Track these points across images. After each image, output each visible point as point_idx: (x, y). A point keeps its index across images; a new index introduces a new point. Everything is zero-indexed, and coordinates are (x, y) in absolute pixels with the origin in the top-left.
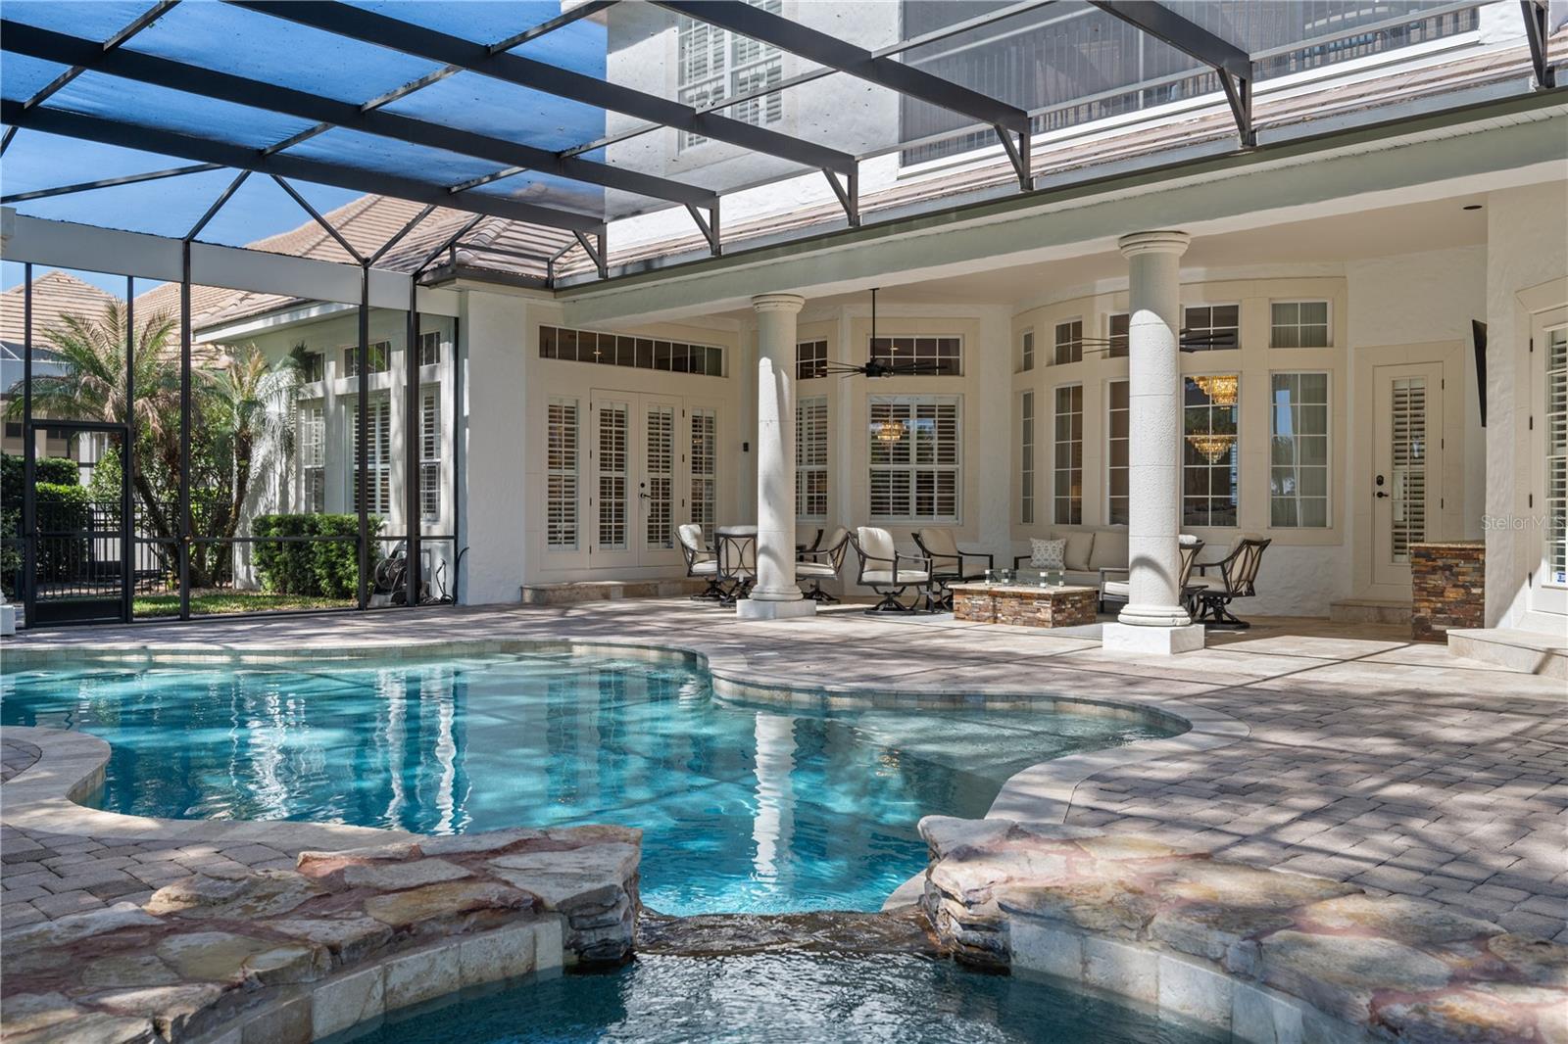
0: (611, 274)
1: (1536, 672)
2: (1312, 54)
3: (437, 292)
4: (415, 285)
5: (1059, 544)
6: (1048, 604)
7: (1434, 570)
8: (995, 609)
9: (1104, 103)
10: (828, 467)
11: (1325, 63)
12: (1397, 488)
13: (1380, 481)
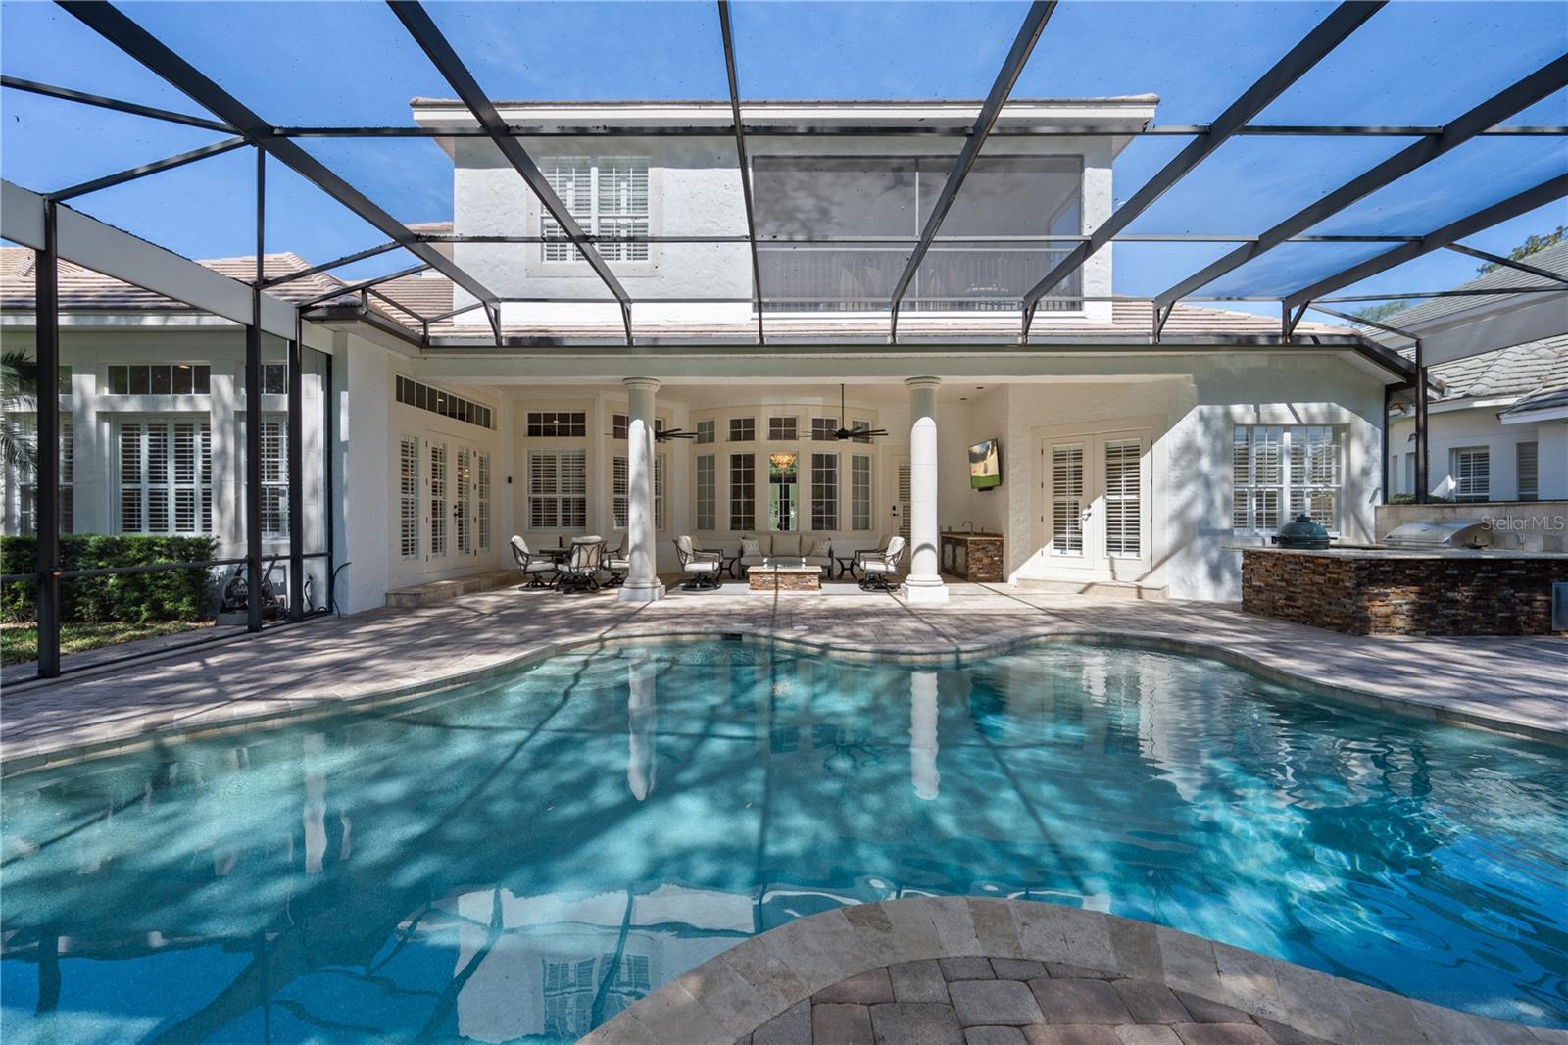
0: (504, 342)
1: (1081, 593)
2: (1005, 304)
3: (317, 328)
4: (300, 317)
5: (756, 542)
6: (817, 577)
7: (978, 550)
8: (777, 583)
9: (873, 304)
10: (588, 496)
11: (999, 309)
12: (899, 510)
13: (894, 508)
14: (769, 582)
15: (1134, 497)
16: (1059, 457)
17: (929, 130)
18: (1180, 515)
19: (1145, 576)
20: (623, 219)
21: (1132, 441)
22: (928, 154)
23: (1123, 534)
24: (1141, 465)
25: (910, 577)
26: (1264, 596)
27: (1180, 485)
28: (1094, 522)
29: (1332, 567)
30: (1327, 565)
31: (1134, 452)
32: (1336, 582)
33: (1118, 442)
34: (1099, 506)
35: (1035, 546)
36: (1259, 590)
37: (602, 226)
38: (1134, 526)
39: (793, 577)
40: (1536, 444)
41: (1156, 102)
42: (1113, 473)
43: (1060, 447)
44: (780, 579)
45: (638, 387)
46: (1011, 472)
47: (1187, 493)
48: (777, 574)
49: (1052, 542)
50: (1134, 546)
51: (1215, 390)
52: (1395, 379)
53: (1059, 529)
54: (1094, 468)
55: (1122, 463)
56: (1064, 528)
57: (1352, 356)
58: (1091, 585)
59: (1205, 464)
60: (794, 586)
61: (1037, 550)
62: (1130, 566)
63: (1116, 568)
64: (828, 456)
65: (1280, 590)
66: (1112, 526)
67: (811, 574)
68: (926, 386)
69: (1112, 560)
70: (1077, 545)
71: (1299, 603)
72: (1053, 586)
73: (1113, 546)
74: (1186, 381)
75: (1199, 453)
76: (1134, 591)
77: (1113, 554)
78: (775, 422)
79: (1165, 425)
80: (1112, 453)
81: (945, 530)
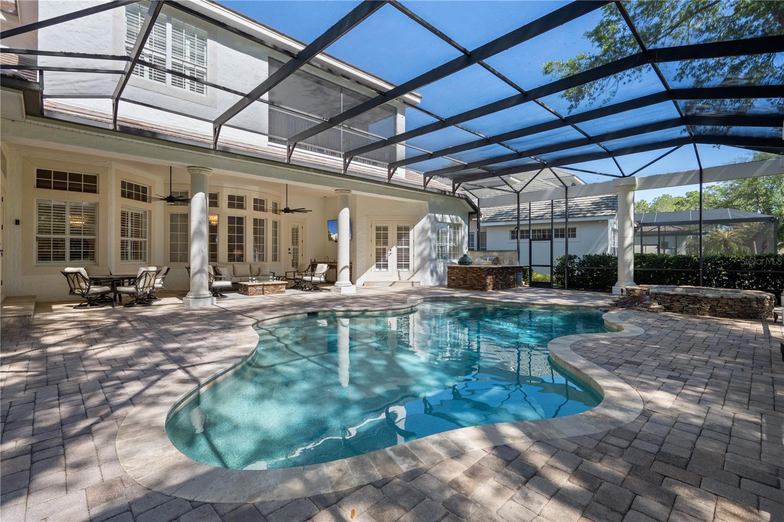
1: (391, 286)
6: (285, 286)
13: (289, 250)
14: (260, 290)
15: (407, 247)
16: (378, 229)
17: (348, 78)
18: (420, 254)
19: (410, 278)
20: (188, 64)
21: (407, 225)
22: (351, 89)
23: (403, 261)
24: (410, 234)
25: (337, 282)
26: (455, 282)
27: (420, 243)
28: (392, 257)
29: (478, 271)
30: (477, 270)
31: (407, 229)
32: (480, 275)
33: (401, 225)
34: (394, 250)
35: (368, 267)
36: (454, 280)
37: (173, 64)
38: (407, 258)
39: (272, 287)
40: (486, 233)
41: (421, 98)
42: (399, 237)
43: (379, 225)
44: (265, 288)
45: (202, 173)
46: (357, 234)
47: (423, 245)
48: (264, 285)
49: (375, 265)
50: (407, 266)
51: (434, 209)
52: (472, 210)
53: (378, 259)
54: (392, 235)
55: (403, 233)
56: (380, 259)
57: (464, 201)
58: (394, 282)
59: (429, 233)
60: (273, 291)
61: (369, 268)
62: (405, 273)
63: (400, 275)
64: (260, 220)
65: (461, 279)
66: (399, 258)
67: (282, 284)
68: (347, 194)
69: (399, 272)
70: (386, 266)
71: (468, 283)
72: (380, 284)
73: (399, 266)
74: (425, 204)
75: (427, 231)
76: (411, 284)
77: (399, 269)
78: (231, 198)
79: (418, 220)
80: (399, 229)
81: (313, 261)
